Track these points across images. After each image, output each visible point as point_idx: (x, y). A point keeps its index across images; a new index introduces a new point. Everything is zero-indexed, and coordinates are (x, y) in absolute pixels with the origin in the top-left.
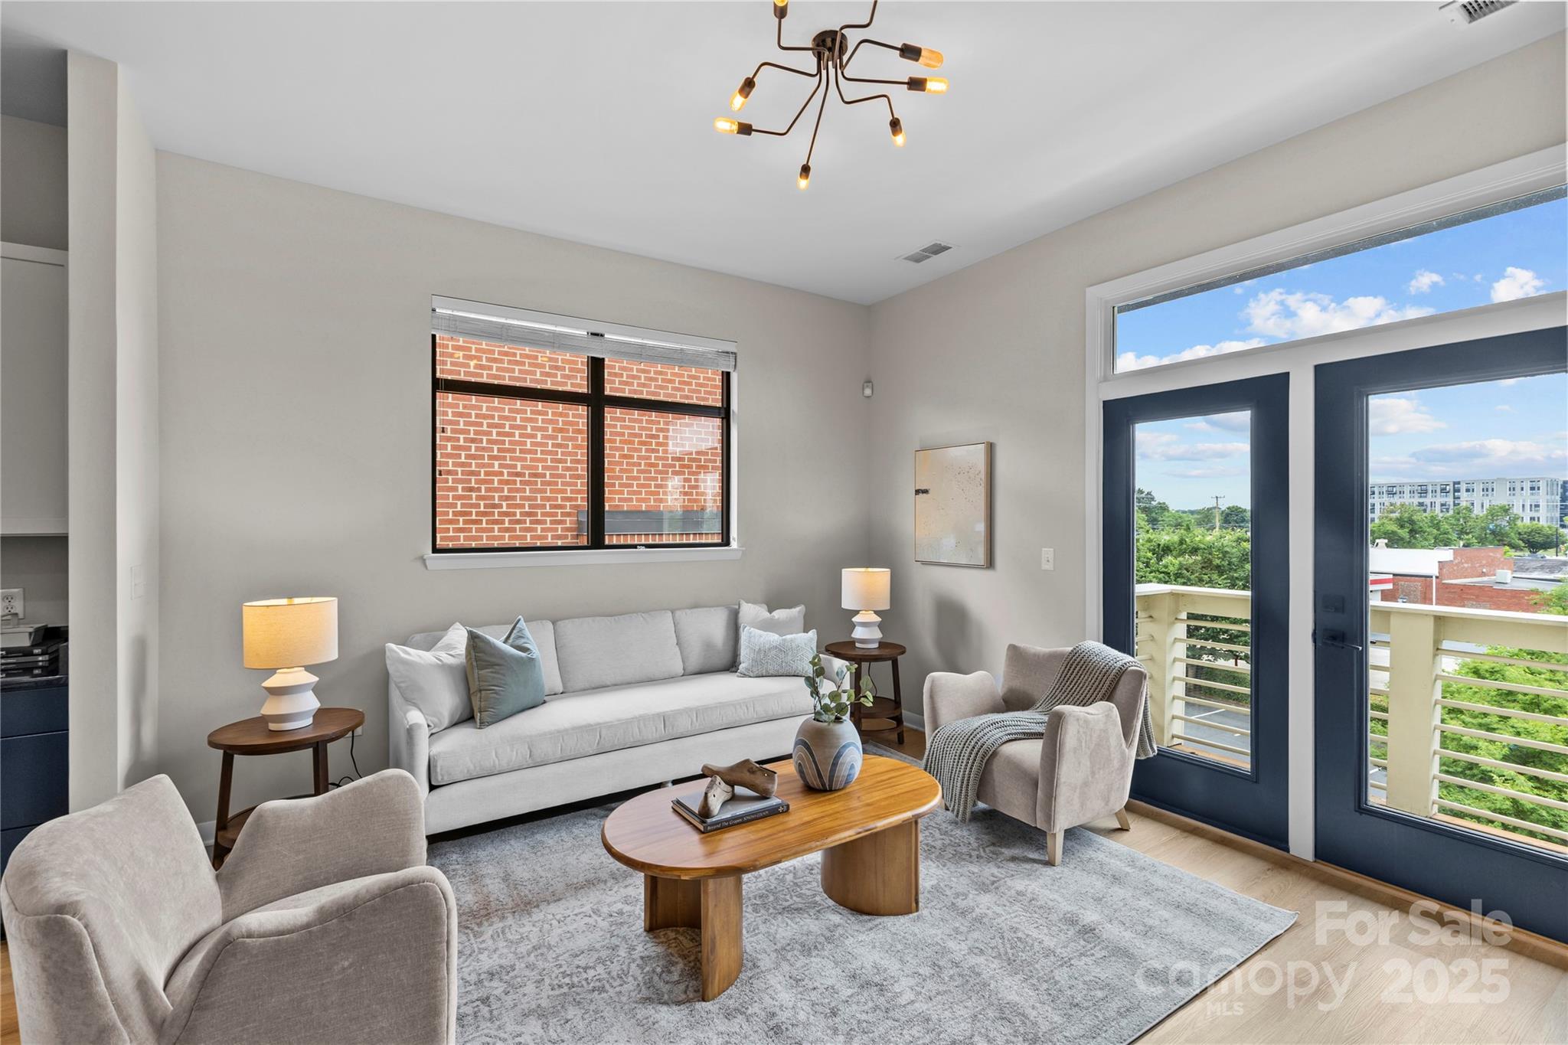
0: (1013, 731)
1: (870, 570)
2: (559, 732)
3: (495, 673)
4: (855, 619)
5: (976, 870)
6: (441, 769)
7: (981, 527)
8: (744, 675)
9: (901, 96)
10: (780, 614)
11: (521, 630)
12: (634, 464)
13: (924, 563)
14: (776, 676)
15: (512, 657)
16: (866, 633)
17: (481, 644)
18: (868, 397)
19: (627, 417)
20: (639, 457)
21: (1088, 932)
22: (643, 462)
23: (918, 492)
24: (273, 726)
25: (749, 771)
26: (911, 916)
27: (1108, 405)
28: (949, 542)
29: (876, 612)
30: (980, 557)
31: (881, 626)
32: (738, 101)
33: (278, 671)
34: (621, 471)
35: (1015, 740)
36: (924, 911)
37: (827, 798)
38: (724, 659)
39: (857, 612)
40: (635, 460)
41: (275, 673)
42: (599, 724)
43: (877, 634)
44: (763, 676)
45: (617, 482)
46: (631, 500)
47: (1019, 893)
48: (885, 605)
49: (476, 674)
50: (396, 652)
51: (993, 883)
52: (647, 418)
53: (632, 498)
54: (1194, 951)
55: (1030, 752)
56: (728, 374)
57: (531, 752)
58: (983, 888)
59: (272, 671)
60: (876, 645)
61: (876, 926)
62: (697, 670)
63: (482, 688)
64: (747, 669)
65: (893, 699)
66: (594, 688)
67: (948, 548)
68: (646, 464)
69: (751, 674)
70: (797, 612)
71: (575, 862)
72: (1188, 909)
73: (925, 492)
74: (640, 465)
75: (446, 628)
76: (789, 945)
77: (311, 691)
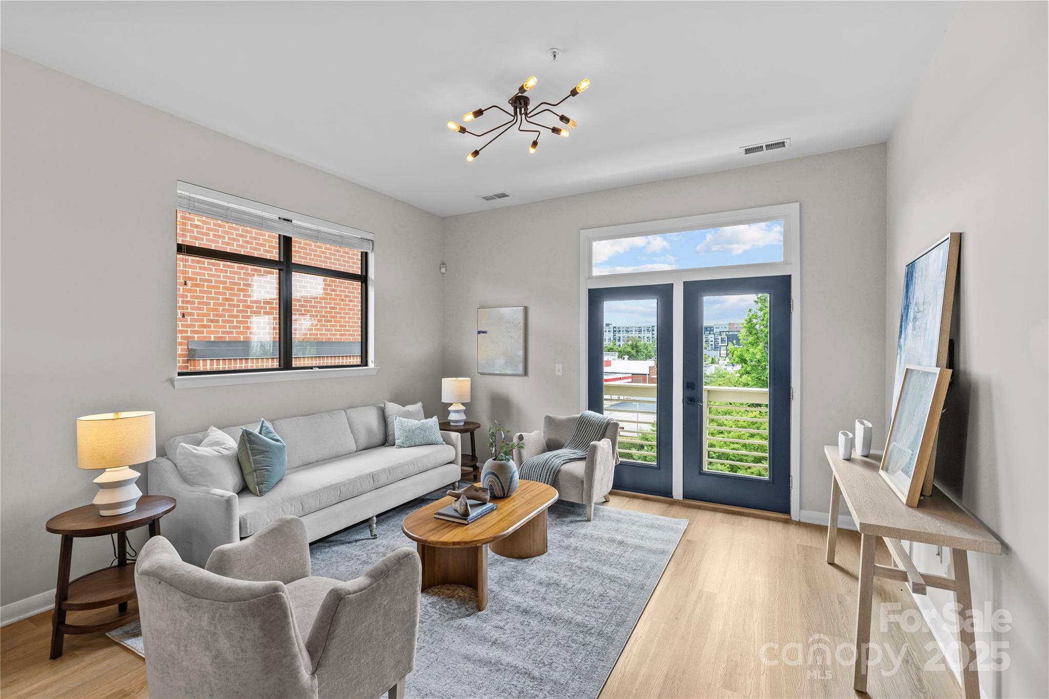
0: (565, 459)
1: (459, 379)
2: (316, 491)
3: (266, 457)
4: (450, 408)
5: (559, 530)
6: (250, 525)
7: (521, 353)
8: (401, 447)
9: (546, 134)
10: (410, 408)
11: (267, 428)
12: (234, 306)
13: (482, 374)
14: (420, 445)
15: (274, 445)
16: (456, 416)
17: (253, 438)
18: (443, 273)
19: (228, 269)
20: (238, 301)
21: (621, 543)
22: (241, 304)
23: (479, 332)
24: (104, 513)
25: (475, 490)
26: (545, 554)
27: (591, 291)
28: (501, 361)
29: (463, 404)
30: (520, 370)
31: (465, 412)
32: (469, 117)
33: (107, 470)
34: (224, 310)
35: (568, 462)
36: (550, 551)
37: (506, 501)
38: (379, 438)
39: (451, 404)
40: (235, 303)
41: (105, 471)
42: (338, 484)
43: (463, 417)
44: (411, 446)
45: (220, 319)
46: (232, 333)
47: (584, 535)
48: (468, 400)
49: (252, 461)
50: (188, 449)
51: (571, 533)
52: (244, 271)
53: (233, 332)
54: (662, 540)
55: (578, 468)
56: (366, 253)
57: (302, 506)
58: (568, 536)
59: (102, 470)
60: (462, 424)
61: (534, 562)
62: (363, 448)
63: (256, 469)
64: (402, 443)
65: (471, 454)
66: (304, 465)
67: (499, 366)
68: (243, 306)
69: (405, 446)
70: (419, 405)
71: (337, 572)
72: (651, 527)
73: (485, 332)
74: (239, 306)
75: (206, 429)
76: (500, 579)
77: (135, 484)
